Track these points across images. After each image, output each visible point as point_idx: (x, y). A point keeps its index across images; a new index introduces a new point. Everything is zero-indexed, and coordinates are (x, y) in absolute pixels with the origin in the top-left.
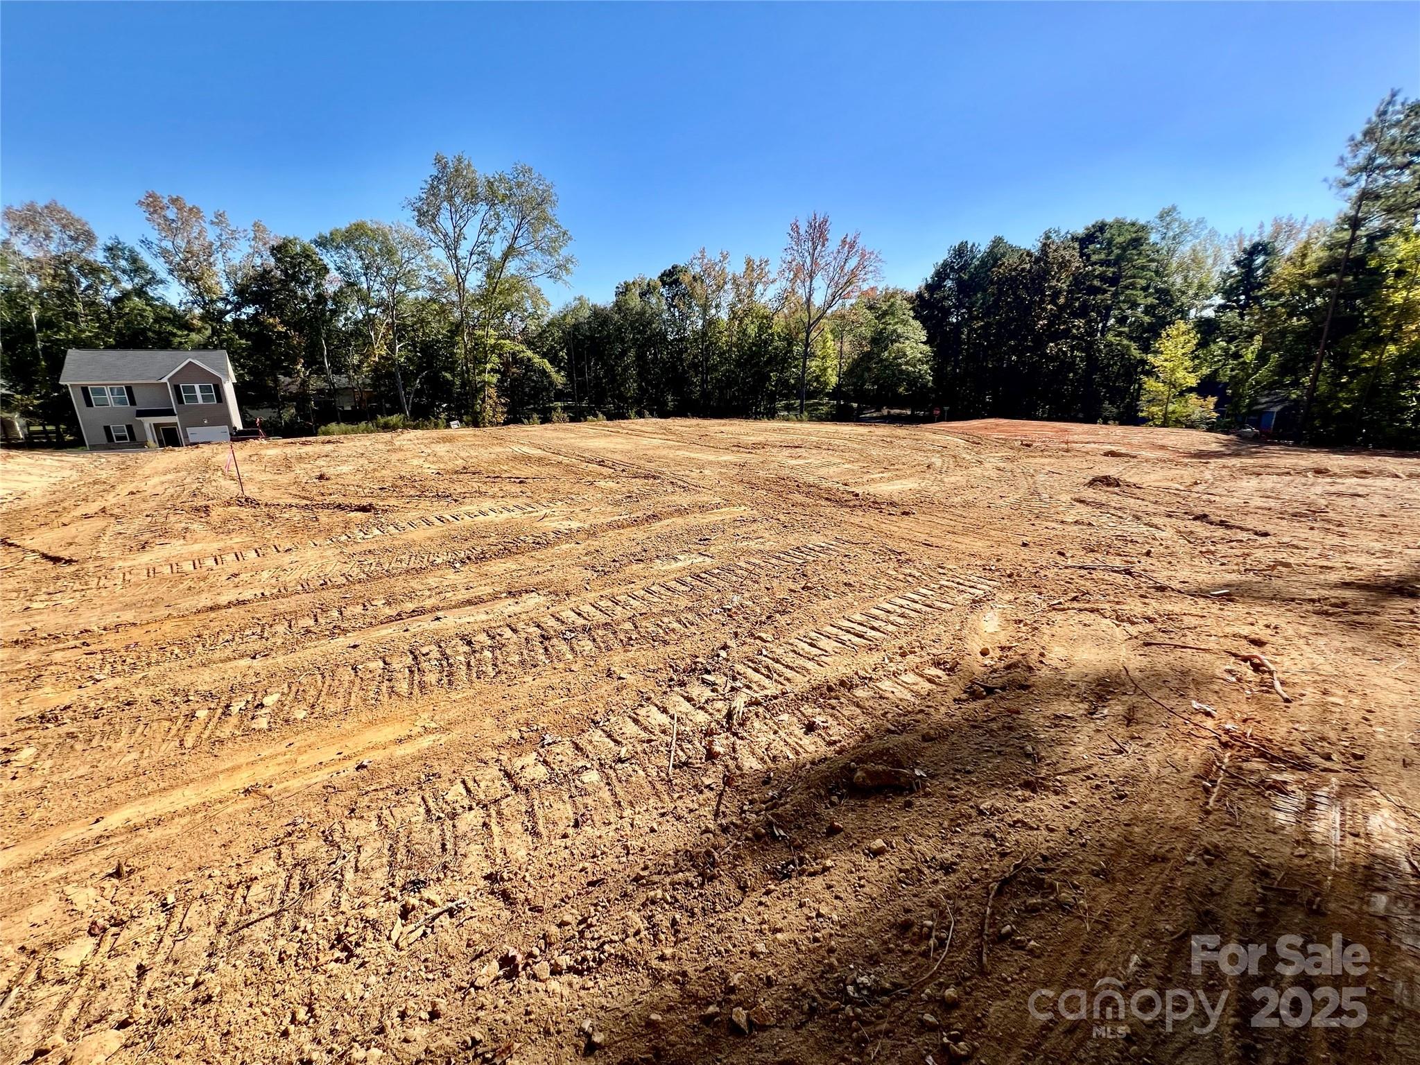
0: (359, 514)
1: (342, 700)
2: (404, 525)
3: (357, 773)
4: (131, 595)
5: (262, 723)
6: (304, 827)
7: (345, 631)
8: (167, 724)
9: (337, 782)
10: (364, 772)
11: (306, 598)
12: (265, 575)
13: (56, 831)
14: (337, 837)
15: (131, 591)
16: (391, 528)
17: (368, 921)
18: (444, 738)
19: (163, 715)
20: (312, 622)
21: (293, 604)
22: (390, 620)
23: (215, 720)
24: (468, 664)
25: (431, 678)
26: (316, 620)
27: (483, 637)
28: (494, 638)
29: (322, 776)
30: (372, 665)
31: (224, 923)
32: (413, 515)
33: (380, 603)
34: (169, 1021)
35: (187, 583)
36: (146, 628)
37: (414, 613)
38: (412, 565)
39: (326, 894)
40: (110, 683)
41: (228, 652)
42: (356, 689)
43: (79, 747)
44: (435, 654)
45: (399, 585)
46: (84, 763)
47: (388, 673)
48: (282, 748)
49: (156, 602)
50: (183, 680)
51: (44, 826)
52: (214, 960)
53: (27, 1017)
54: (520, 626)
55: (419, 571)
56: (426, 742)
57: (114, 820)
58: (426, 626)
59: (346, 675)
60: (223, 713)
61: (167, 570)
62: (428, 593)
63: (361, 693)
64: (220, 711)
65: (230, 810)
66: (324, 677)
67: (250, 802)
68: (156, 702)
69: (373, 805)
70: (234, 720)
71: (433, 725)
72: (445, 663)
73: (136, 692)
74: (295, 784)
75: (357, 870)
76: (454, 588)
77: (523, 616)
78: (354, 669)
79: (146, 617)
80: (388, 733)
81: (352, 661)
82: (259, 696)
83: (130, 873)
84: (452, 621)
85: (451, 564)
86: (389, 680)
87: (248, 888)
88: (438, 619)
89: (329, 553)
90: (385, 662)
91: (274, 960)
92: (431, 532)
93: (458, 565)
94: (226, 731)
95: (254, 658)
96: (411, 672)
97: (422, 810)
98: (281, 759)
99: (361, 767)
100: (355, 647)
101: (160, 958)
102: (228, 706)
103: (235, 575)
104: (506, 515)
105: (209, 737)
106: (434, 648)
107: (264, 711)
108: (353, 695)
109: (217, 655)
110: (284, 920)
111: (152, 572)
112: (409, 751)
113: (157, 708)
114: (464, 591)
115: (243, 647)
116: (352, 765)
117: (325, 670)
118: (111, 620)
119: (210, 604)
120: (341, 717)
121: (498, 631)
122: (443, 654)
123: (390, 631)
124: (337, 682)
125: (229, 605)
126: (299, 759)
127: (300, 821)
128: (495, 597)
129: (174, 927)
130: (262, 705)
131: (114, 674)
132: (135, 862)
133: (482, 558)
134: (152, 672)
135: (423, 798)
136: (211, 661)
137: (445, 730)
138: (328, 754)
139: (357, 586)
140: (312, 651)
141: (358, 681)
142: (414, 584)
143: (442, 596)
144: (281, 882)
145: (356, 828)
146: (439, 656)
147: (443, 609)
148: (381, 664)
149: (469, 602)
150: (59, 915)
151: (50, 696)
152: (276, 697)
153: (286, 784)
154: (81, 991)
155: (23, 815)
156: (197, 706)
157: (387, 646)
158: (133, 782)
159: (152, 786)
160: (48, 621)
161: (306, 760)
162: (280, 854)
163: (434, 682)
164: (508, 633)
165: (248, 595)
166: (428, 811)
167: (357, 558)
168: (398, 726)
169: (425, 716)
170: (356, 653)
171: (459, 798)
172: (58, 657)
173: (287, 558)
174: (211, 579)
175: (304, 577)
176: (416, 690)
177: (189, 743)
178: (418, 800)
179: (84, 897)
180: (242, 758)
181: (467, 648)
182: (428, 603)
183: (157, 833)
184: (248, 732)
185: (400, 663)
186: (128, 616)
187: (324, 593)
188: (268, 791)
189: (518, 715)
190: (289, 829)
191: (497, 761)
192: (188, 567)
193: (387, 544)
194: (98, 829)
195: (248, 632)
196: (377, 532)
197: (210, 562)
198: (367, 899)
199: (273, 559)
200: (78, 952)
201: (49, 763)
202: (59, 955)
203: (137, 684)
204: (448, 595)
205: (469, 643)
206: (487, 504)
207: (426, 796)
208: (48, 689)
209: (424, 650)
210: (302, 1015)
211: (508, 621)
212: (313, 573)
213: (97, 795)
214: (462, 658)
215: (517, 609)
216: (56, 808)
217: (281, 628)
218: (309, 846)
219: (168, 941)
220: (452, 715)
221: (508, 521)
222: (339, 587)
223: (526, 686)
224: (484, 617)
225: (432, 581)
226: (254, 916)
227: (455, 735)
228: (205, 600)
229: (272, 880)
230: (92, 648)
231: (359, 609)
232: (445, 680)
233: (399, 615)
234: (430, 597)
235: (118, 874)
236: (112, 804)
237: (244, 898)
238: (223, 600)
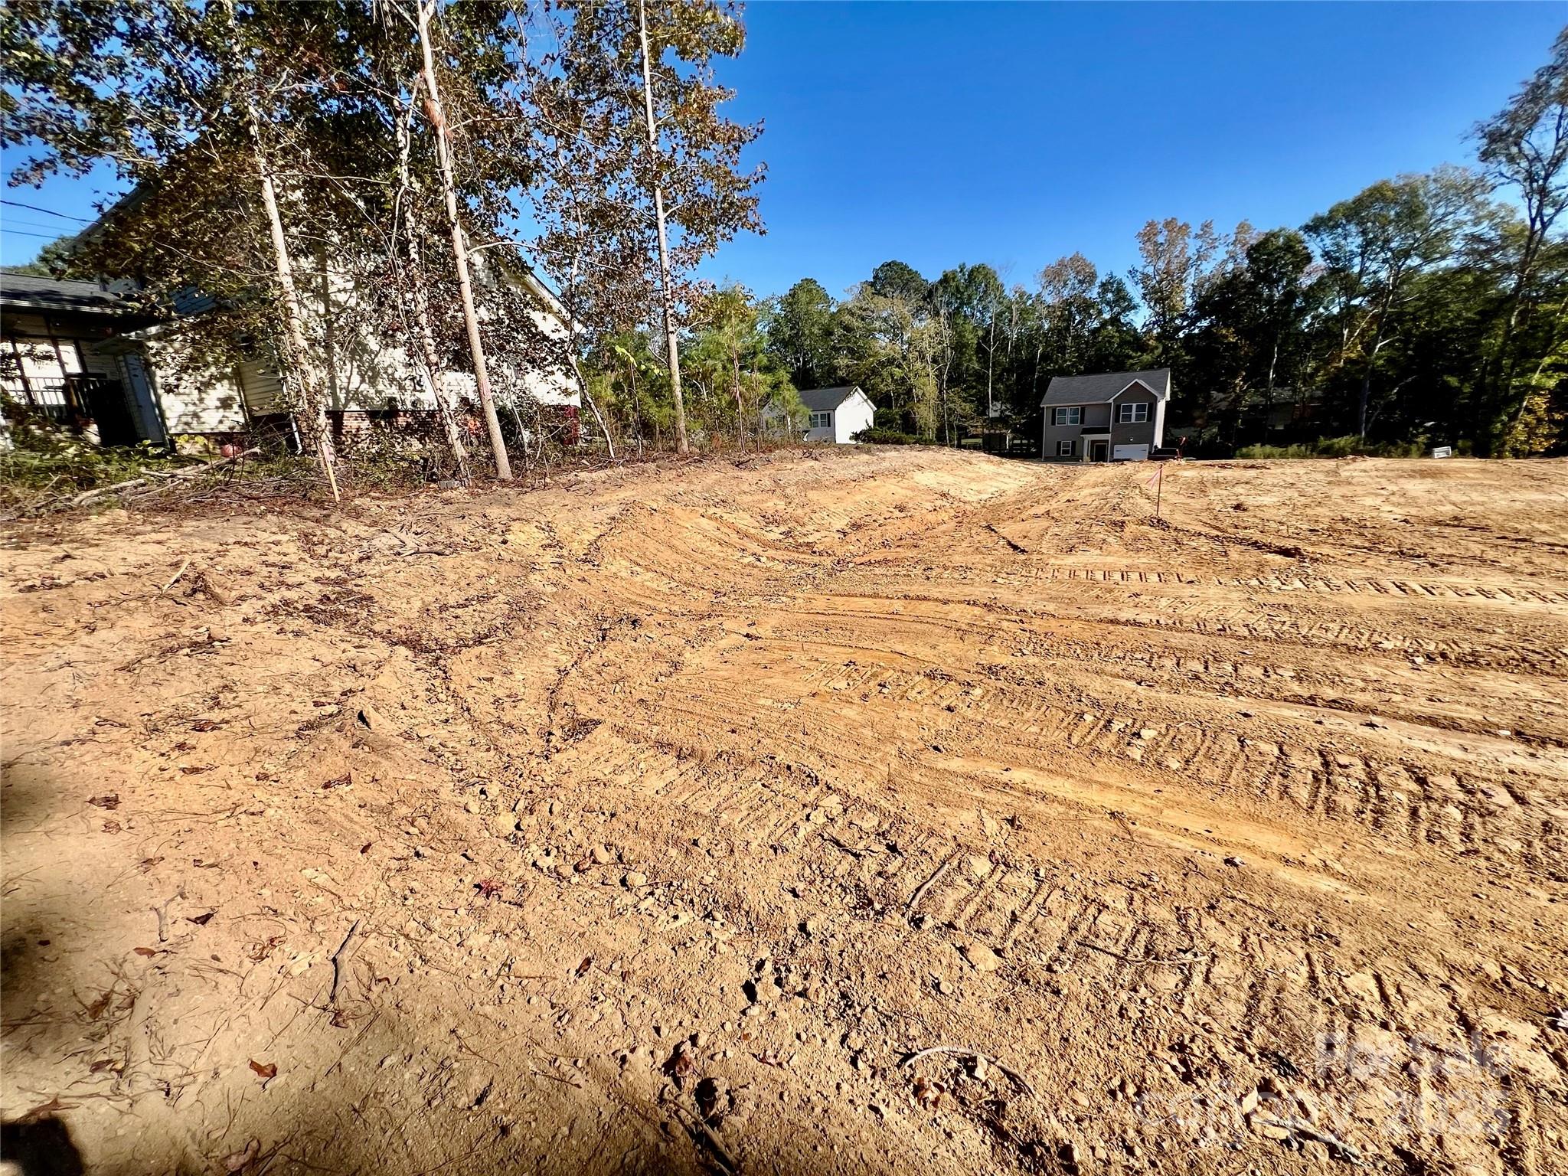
0: (1278, 558)
1: (1219, 771)
2: (1339, 583)
3: (1224, 866)
4: (1056, 590)
5: (1136, 754)
6: (1159, 888)
7: (1237, 693)
8: (1062, 714)
9: (1198, 859)
10: (1233, 870)
11: (1200, 640)
12: (1164, 602)
13: (985, 762)
14: (1192, 924)
15: (1056, 587)
16: (1320, 583)
17: (1215, 1055)
18: (1353, 896)
19: (1061, 705)
20: (1201, 668)
21: (1185, 641)
22: (1297, 700)
23: (1097, 729)
24: (1414, 813)
25: (1348, 802)
26: (1206, 668)
27: (1449, 783)
28: (1470, 792)
29: (1186, 845)
30: (1264, 747)
31: (1076, 929)
32: (1355, 573)
33: (1288, 674)
34: (1027, 982)
35: (1097, 592)
36: (1062, 622)
37: (1332, 704)
38: (1342, 639)
39: (1169, 981)
40: (1032, 660)
41: (1118, 669)
42: (1239, 765)
43: (1005, 702)
44: (1358, 770)
45: (1318, 661)
46: (1006, 717)
47: (1282, 764)
48: (1150, 789)
49: (1071, 601)
50: (1081, 680)
51: (977, 753)
52: (1063, 957)
53: (949, 891)
54: (1534, 796)
55: (1355, 650)
56: (1325, 884)
57: (1018, 775)
58: (1350, 728)
59: (1231, 745)
60: (1105, 726)
61: (1083, 575)
62: (1361, 684)
63: (1245, 774)
64: (1102, 723)
65: (1096, 823)
66: (1204, 735)
67: (1112, 826)
68: (1058, 691)
69: (1238, 918)
70: (1112, 737)
71: (1338, 867)
72: (1372, 791)
73: (1047, 675)
74: (1157, 835)
75: (1207, 980)
76: (1407, 691)
77: (1544, 783)
78: (1242, 742)
79: (1063, 612)
80: (1270, 840)
81: (1240, 732)
82: (1137, 725)
83: (1019, 827)
84: (1393, 736)
85: (1408, 656)
86: (1285, 777)
87: (1100, 912)
88: (1372, 725)
89: (1234, 596)
90: (1281, 750)
91: (1116, 1009)
92: (1382, 601)
93: (1420, 660)
94: (1105, 744)
95: (1139, 684)
96: (1316, 779)
97: (1304, 970)
98: (1148, 801)
99: (1229, 862)
100: (1246, 715)
101: (1027, 918)
102: (1110, 722)
103: (1137, 595)
104: (1534, 604)
105: (1090, 744)
106: (1360, 765)
107: (1139, 742)
108: (1234, 772)
109: (1109, 668)
110: (1125, 971)
111: (1073, 574)
112: (1296, 880)
113: (1057, 696)
114: (1423, 701)
115: (1131, 668)
116: (1220, 854)
117: (1209, 729)
118: (1039, 607)
119: (1111, 616)
120: (1217, 790)
121: (1484, 786)
122: (1373, 778)
123: (1296, 714)
124: (1217, 748)
125: (1127, 623)
126: (1166, 812)
127: (1156, 879)
128: (1486, 730)
129: (1040, 899)
130: (1138, 735)
131: (1034, 653)
132: (1023, 820)
133: (1472, 661)
134: (1060, 662)
135: (1308, 956)
136: (1103, 672)
137: (1356, 884)
138: (1198, 825)
139: (1261, 644)
140: (1197, 700)
141: (1243, 758)
142: (1342, 665)
143: (1387, 696)
144: (1128, 929)
145: (1213, 930)
146: (1363, 777)
147: (1382, 714)
148: (1276, 752)
149: (1432, 721)
150: (975, 829)
151: (997, 655)
152: (1152, 733)
153: (1147, 830)
154: (978, 899)
155: (969, 739)
156: (1086, 709)
157: (1288, 732)
158: (1032, 751)
159: (1044, 763)
160: (1005, 596)
161: (1171, 816)
162: (1132, 899)
163: (1350, 809)
164: (1503, 798)
165: (1144, 618)
166: (1313, 978)
167: (1266, 610)
168: (1286, 840)
169: (1329, 848)
170: (1247, 725)
171: (1367, 998)
172: (1005, 624)
173: (1189, 591)
174: (1116, 594)
175: (1202, 615)
176: (1320, 808)
177: (1075, 740)
178: (1301, 954)
179: (991, 826)
180: (1114, 779)
181: (1414, 787)
182: (1360, 698)
183: (1040, 807)
184: (1123, 756)
185: (1305, 763)
186: (1051, 608)
187: (1220, 640)
188: (1131, 827)
189: (1501, 940)
190: (1145, 880)
191: (1446, 987)
192: (1099, 576)
193: (1311, 603)
194: (1005, 777)
195: (1138, 656)
196: (1298, 584)
197: (1117, 576)
198: (1215, 1026)
199: (1174, 587)
200: (981, 866)
201: (987, 706)
202: (972, 859)
203: (1048, 668)
204: (1396, 698)
205: (1422, 781)
206: (1494, 580)
207: (1315, 957)
208: (995, 648)
209: (1343, 760)
210: (1131, 1090)
211: (1509, 778)
212: (1212, 614)
213: (1009, 748)
214: (1404, 798)
215: (1532, 766)
216: (986, 743)
217: (1169, 663)
218: (1160, 913)
219: (1033, 908)
220: (1374, 870)
221: (1536, 616)
222: (1239, 638)
223: (1530, 901)
224: (1458, 754)
225: (1371, 670)
226: (1100, 944)
227: (1374, 901)
228: (1107, 612)
229: (1121, 921)
230: (1025, 626)
231: (1258, 672)
232: (1368, 816)
233: (1311, 697)
234: (1363, 690)
235: (1012, 822)
236: (1015, 762)
237: (1095, 919)
238: (1123, 616)
